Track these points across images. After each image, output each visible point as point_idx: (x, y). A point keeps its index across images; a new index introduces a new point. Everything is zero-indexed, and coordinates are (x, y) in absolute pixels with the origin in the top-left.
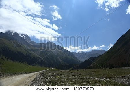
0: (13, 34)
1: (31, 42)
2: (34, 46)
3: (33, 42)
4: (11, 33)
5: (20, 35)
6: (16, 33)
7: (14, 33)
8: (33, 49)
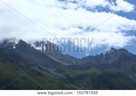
0: (16, 46)
1: (61, 59)
2: (74, 67)
3: (69, 58)
4: (11, 44)
5: (33, 45)
6: (22, 43)
7: (17, 43)
8: (71, 76)
